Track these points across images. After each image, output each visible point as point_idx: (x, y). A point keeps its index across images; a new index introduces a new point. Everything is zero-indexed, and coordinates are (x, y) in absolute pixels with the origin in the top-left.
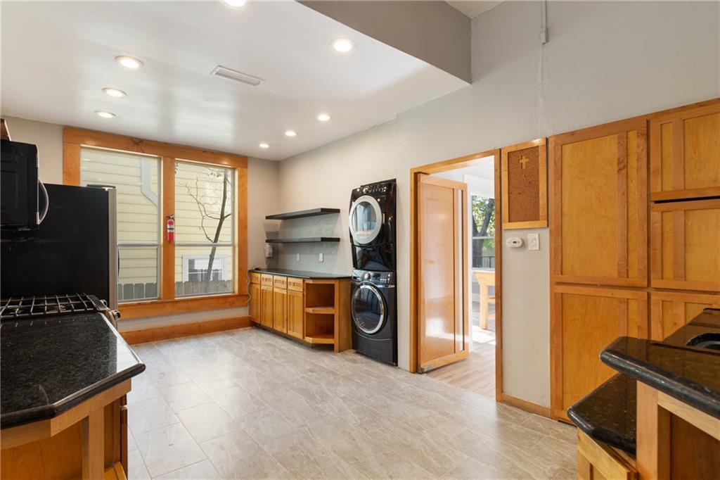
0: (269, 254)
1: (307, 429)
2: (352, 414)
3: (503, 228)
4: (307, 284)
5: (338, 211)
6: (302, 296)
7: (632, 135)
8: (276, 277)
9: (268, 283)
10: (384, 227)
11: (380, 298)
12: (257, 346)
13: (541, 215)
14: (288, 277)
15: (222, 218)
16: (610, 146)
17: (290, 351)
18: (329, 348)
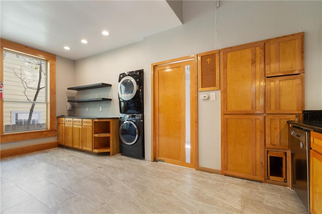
0: (70, 108)
1: (106, 205)
2: (131, 189)
3: (199, 90)
4: (95, 122)
5: (110, 85)
6: (91, 128)
7: (258, 48)
8: (75, 119)
9: (69, 123)
10: (138, 92)
11: (135, 127)
12: (63, 157)
13: (217, 84)
14: (82, 119)
15: (39, 89)
16: (248, 54)
17: (84, 158)
18: (107, 154)
